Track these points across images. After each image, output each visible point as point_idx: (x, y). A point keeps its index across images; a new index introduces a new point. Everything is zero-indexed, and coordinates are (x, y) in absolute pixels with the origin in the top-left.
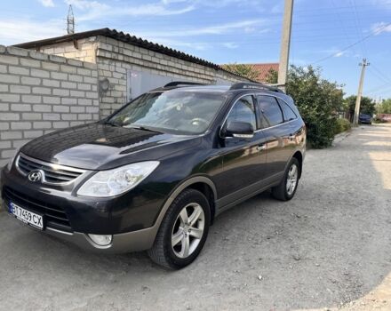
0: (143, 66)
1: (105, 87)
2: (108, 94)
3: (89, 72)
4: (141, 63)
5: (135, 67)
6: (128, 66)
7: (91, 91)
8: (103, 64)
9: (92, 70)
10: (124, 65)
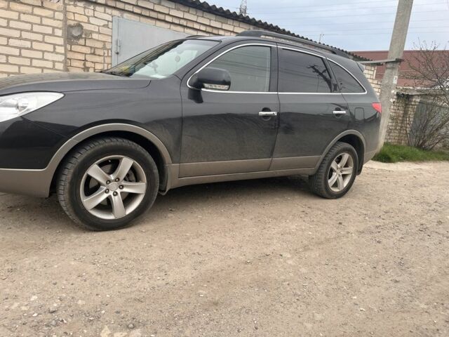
0: (140, 15)
1: (75, 33)
2: (82, 41)
3: (51, 12)
4: (137, 10)
5: (126, 15)
6: (116, 13)
7: (53, 35)
8: (75, 6)
9: (55, 11)
10: (109, 11)
